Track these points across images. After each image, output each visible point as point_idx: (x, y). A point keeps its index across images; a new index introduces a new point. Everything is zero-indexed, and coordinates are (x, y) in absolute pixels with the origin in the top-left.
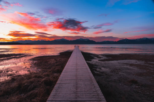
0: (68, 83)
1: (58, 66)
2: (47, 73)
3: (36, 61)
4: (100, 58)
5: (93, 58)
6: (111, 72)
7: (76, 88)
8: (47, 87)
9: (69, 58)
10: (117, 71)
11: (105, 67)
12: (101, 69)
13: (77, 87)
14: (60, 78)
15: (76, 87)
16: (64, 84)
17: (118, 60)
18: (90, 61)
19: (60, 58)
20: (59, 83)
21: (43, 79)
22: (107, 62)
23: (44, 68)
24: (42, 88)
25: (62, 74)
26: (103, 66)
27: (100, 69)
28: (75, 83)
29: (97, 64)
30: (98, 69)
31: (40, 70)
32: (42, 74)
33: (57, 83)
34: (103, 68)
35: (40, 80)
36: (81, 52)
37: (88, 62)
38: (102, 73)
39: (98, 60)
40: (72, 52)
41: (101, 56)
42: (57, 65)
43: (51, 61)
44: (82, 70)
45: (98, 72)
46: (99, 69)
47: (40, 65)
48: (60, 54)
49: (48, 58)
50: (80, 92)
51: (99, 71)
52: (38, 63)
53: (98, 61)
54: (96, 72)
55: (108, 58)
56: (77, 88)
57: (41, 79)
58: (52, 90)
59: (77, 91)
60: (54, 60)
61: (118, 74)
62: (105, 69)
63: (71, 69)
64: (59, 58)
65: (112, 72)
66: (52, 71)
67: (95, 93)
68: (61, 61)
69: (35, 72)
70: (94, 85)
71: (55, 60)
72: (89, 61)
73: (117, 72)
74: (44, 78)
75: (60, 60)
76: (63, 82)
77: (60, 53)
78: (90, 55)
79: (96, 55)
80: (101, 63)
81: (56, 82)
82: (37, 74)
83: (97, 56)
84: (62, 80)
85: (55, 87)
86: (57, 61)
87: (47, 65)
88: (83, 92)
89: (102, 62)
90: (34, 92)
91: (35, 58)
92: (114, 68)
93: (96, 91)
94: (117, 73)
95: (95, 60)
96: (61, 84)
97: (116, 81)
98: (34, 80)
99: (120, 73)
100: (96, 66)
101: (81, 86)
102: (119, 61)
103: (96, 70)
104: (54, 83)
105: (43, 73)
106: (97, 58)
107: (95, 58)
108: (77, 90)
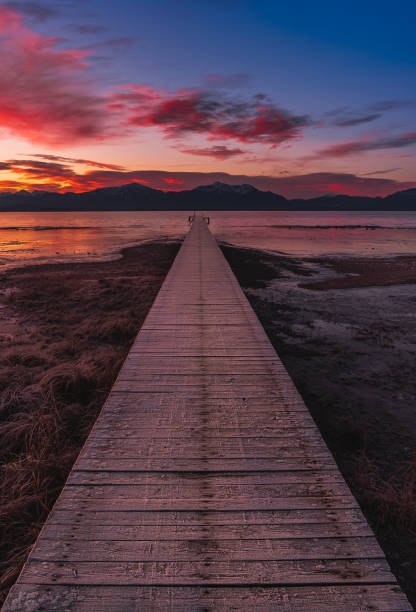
0: (162, 389)
1: (113, 313)
2: (65, 343)
3: (15, 289)
4: (307, 273)
5: (276, 276)
6: (358, 339)
7: (203, 413)
8: (69, 407)
9: (165, 274)
10: (383, 334)
11: (328, 317)
12: (312, 327)
13: (208, 409)
14: (127, 365)
15: (201, 410)
16: (147, 396)
17: (389, 285)
18: (260, 290)
19: (122, 274)
20: (124, 389)
21: (51, 373)
22: (338, 293)
23: (50, 321)
24: (46, 412)
25: (137, 347)
26: (320, 313)
27: (308, 324)
28: (195, 389)
29: (294, 302)
30: (297, 327)
31: (33, 329)
32: (44, 347)
33: (114, 389)
34: (319, 323)
35: (37, 376)
36: (221, 247)
37: (251, 290)
38: (317, 342)
39: (300, 286)
40: (180, 245)
41: (309, 265)
42: (109, 308)
43: (82, 286)
44: (226, 329)
45: (298, 341)
46: (301, 327)
47: (30, 305)
48: (121, 256)
49: (68, 273)
50: (221, 430)
51: (302, 336)
52: (25, 297)
53: (297, 289)
54: (289, 341)
55: (342, 276)
56: (205, 414)
57: (38, 368)
58: (92, 420)
59: (205, 429)
60: (94, 281)
61: (390, 349)
62: (331, 324)
63: (174, 327)
64: (118, 275)
65: (363, 339)
66: (88, 333)
67: (290, 435)
68: (126, 286)
69: (12, 337)
70: (282, 399)
71: (101, 282)
72: (256, 286)
73: (385, 337)
74: (53, 365)
75: (123, 281)
76: (142, 386)
77: (124, 251)
78: (261, 261)
79: (289, 260)
80: (313, 296)
81: (110, 385)
82: (20, 349)
83: (292, 265)
84: (137, 378)
85: (106, 407)
86: (108, 286)
87: (65, 304)
88: (237, 434)
89: (316, 293)
90: (8, 429)
91: (10, 272)
92: (371, 322)
93: (295, 429)
94: (385, 346)
95: (282, 284)
96: (131, 395)
97: (382, 380)
98: (10, 375)
99: (399, 345)
100: (287, 313)
101: (223, 403)
102: (395, 290)
103: (288, 332)
104: (99, 390)
105: (48, 342)
106: (292, 274)
107: (285, 273)
108: (205, 421)
